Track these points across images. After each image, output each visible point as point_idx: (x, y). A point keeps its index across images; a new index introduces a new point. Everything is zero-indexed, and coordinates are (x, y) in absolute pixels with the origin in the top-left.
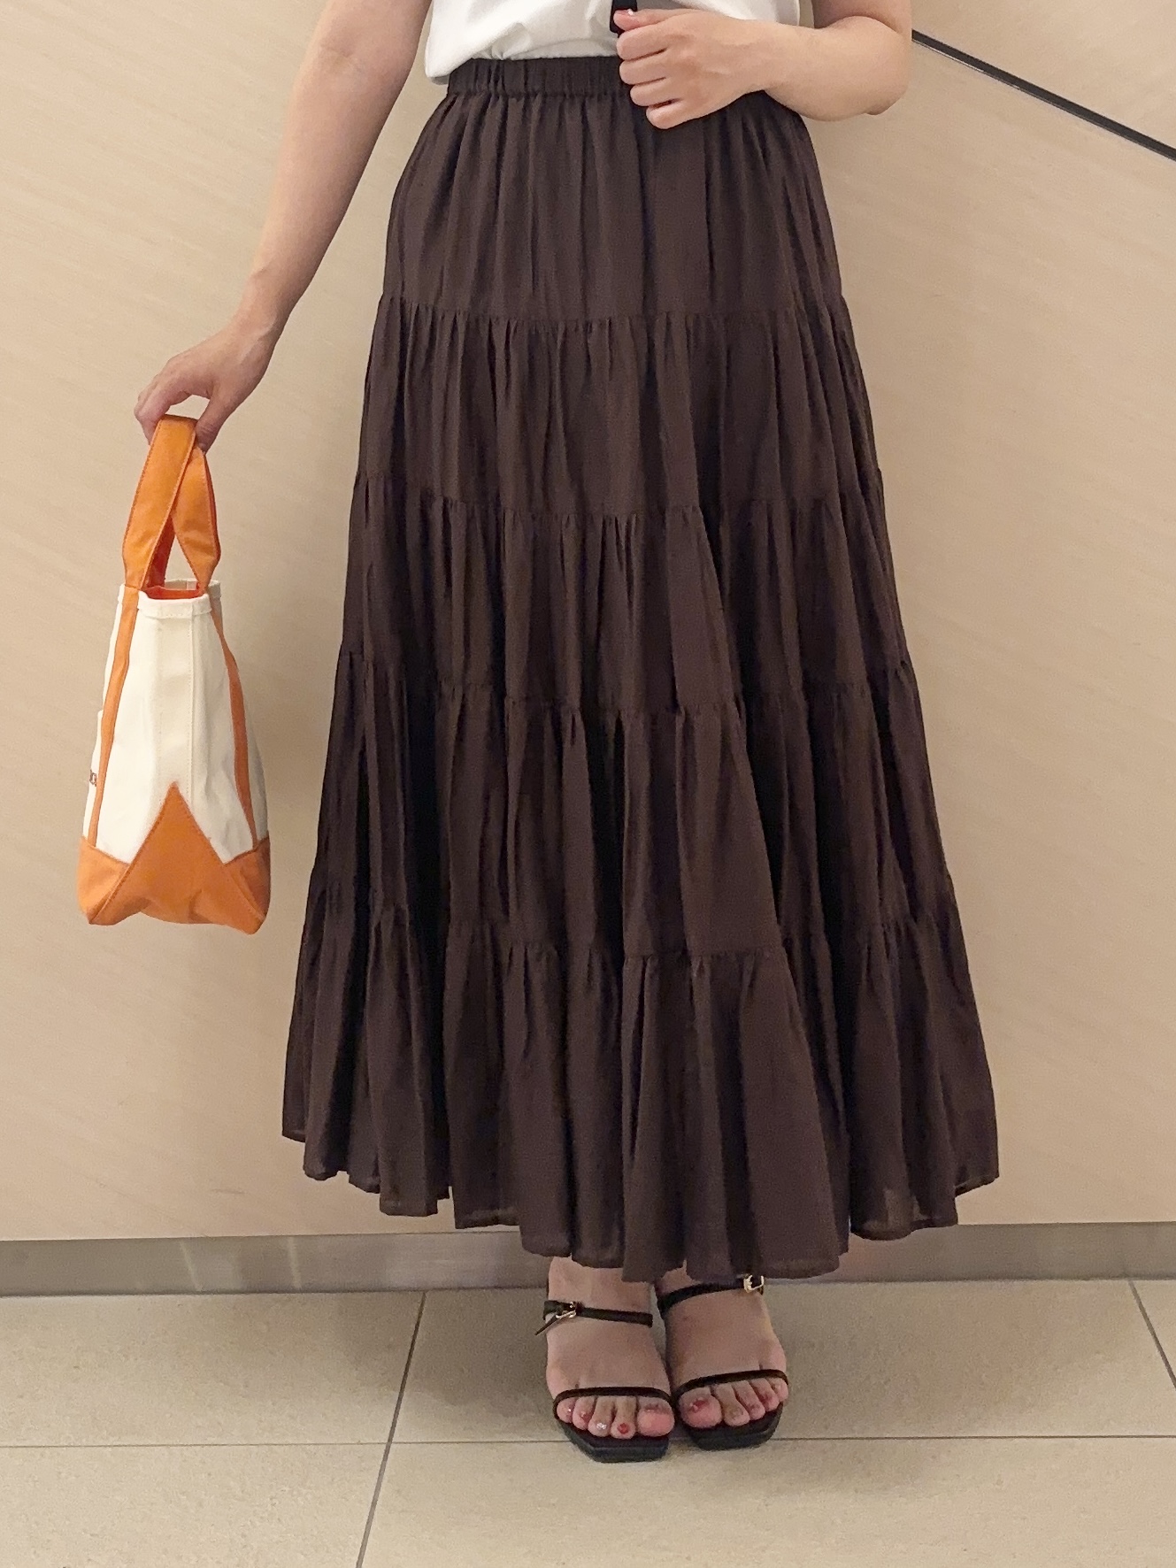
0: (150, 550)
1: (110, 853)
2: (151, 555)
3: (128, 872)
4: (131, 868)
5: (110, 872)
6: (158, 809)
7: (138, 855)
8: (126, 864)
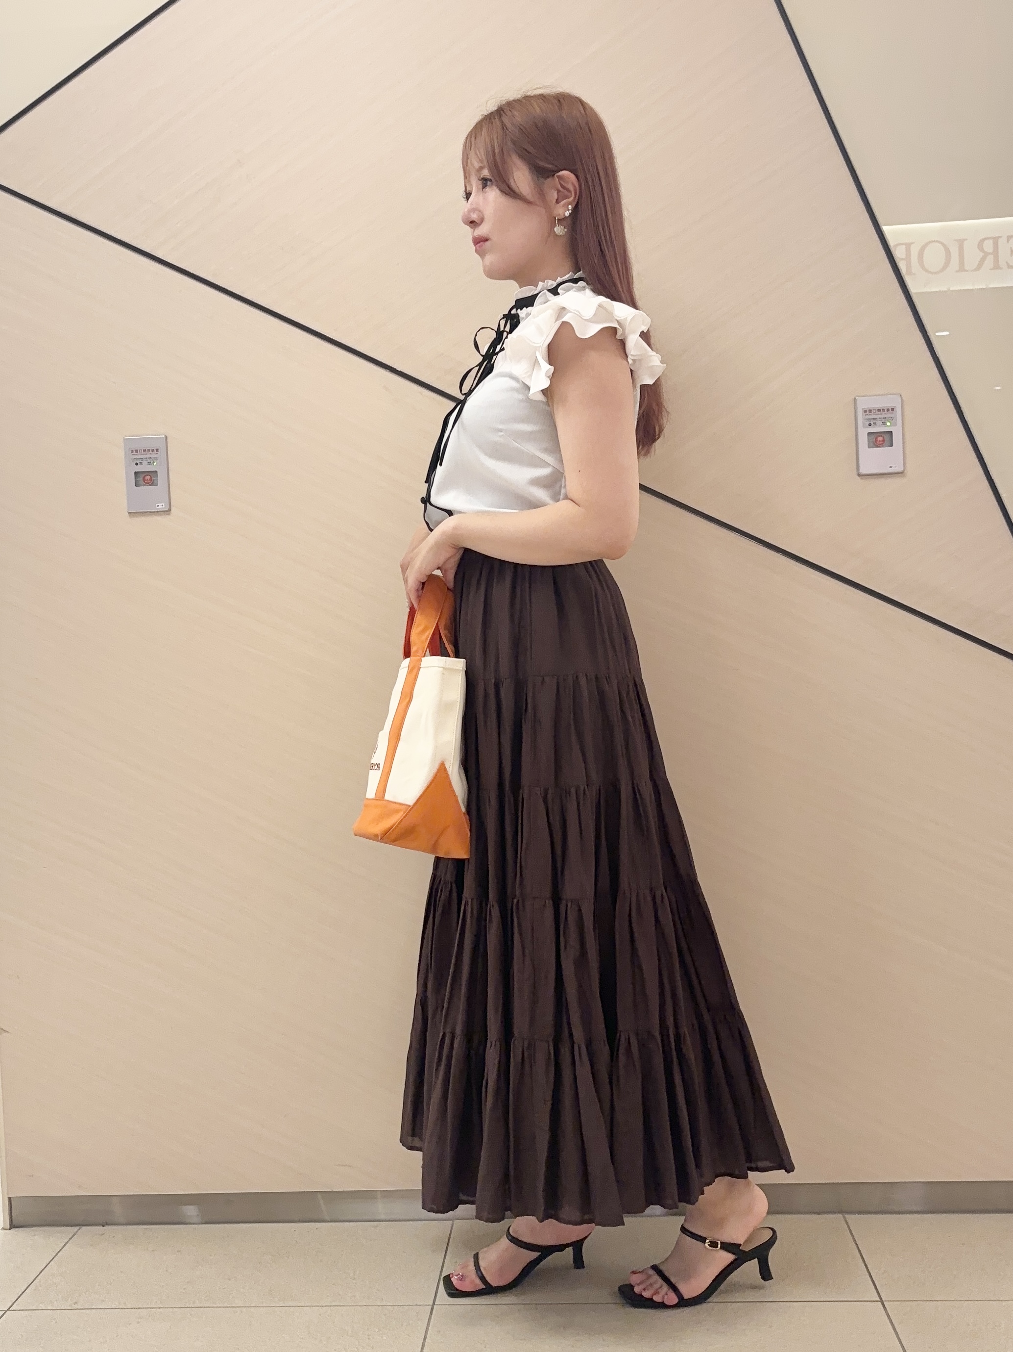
0: (428, 636)
1: (397, 801)
2: (429, 639)
3: (410, 810)
4: (412, 808)
5: (397, 811)
6: (430, 778)
7: (418, 801)
8: (410, 806)
